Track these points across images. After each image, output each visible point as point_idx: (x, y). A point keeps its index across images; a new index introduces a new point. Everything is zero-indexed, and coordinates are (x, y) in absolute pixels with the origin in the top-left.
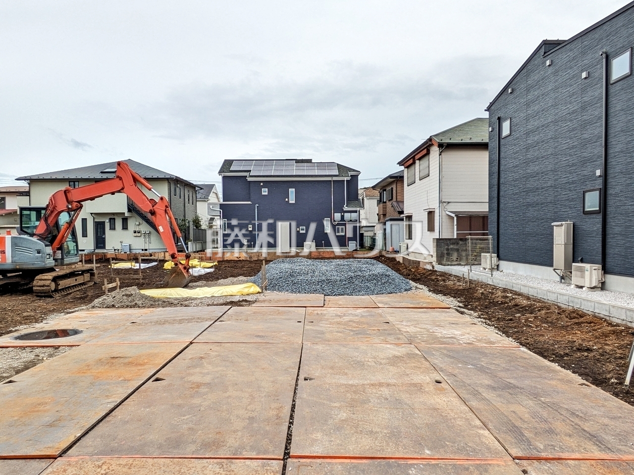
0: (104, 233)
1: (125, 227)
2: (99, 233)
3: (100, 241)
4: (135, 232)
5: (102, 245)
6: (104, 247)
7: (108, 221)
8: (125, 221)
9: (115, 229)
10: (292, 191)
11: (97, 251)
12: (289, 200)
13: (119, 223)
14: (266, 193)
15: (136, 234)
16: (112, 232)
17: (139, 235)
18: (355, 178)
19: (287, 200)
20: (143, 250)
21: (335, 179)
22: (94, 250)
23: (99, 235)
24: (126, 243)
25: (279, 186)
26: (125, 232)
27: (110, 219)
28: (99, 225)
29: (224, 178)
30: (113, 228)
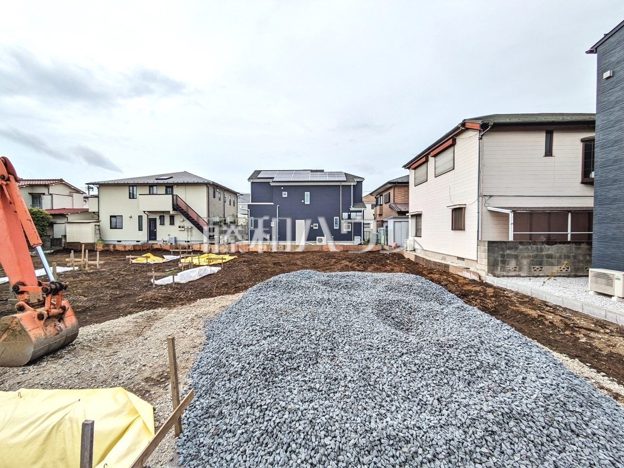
0: (155, 228)
1: (172, 223)
2: (152, 228)
3: (152, 235)
4: (180, 227)
5: (154, 237)
6: (155, 239)
7: (158, 218)
8: (172, 218)
9: (164, 224)
10: (307, 194)
11: (151, 242)
12: (304, 201)
13: (167, 220)
14: (286, 196)
15: (180, 229)
16: (162, 227)
17: (183, 229)
18: (360, 183)
19: (303, 201)
20: (186, 241)
21: (343, 184)
22: (148, 241)
23: (152, 229)
24: (173, 236)
25: (297, 189)
26: (172, 227)
27: (160, 216)
28: (152, 221)
29: (252, 183)
30: (162, 224)
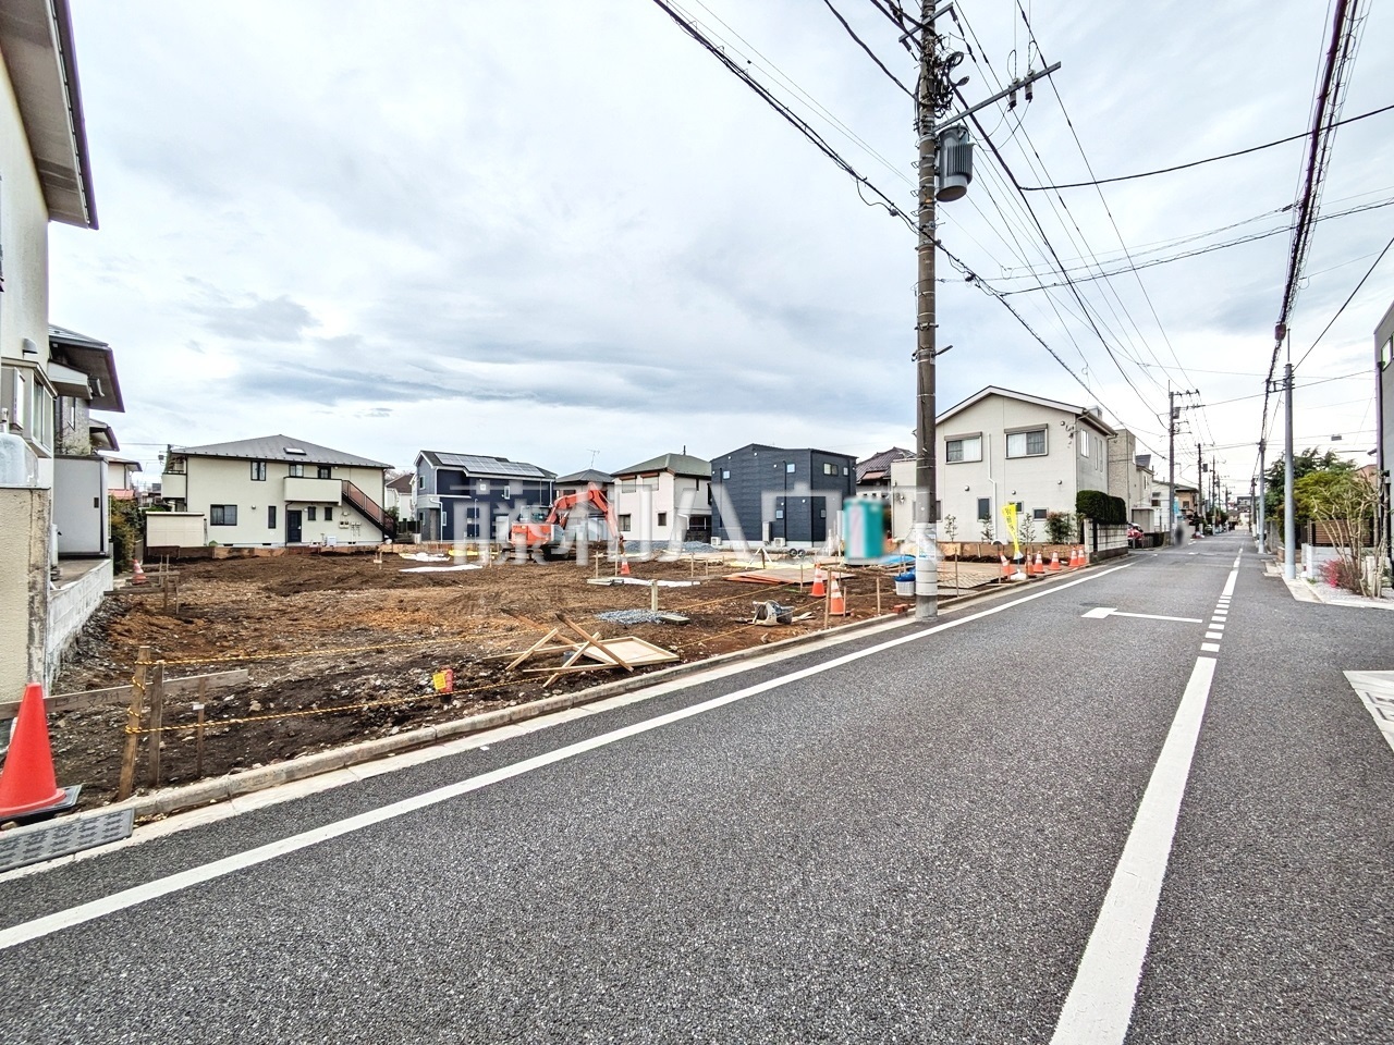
0: (300, 524)
1: (329, 517)
3: (294, 533)
4: (341, 523)
5: (297, 538)
6: (299, 540)
7: (305, 510)
8: (332, 510)
9: (314, 520)
11: (289, 545)
12: (504, 496)
13: (320, 514)
15: (343, 526)
16: (312, 523)
17: (347, 526)
20: (349, 543)
21: (543, 480)
22: (286, 543)
23: (293, 526)
26: (328, 523)
27: (309, 508)
28: (293, 515)
29: (439, 470)
30: (312, 517)
